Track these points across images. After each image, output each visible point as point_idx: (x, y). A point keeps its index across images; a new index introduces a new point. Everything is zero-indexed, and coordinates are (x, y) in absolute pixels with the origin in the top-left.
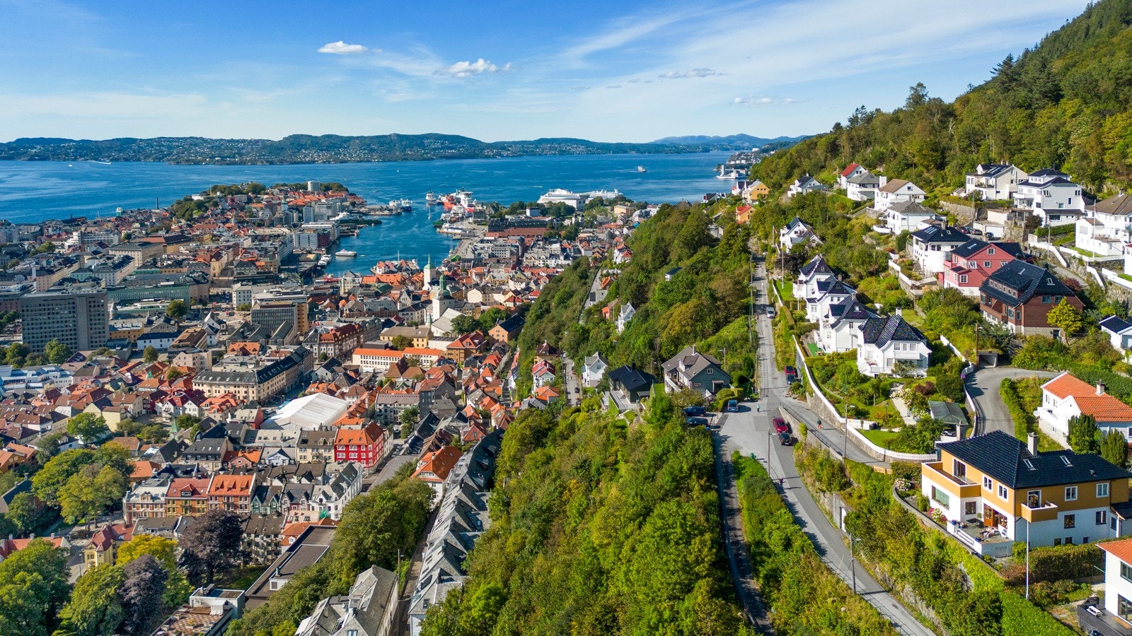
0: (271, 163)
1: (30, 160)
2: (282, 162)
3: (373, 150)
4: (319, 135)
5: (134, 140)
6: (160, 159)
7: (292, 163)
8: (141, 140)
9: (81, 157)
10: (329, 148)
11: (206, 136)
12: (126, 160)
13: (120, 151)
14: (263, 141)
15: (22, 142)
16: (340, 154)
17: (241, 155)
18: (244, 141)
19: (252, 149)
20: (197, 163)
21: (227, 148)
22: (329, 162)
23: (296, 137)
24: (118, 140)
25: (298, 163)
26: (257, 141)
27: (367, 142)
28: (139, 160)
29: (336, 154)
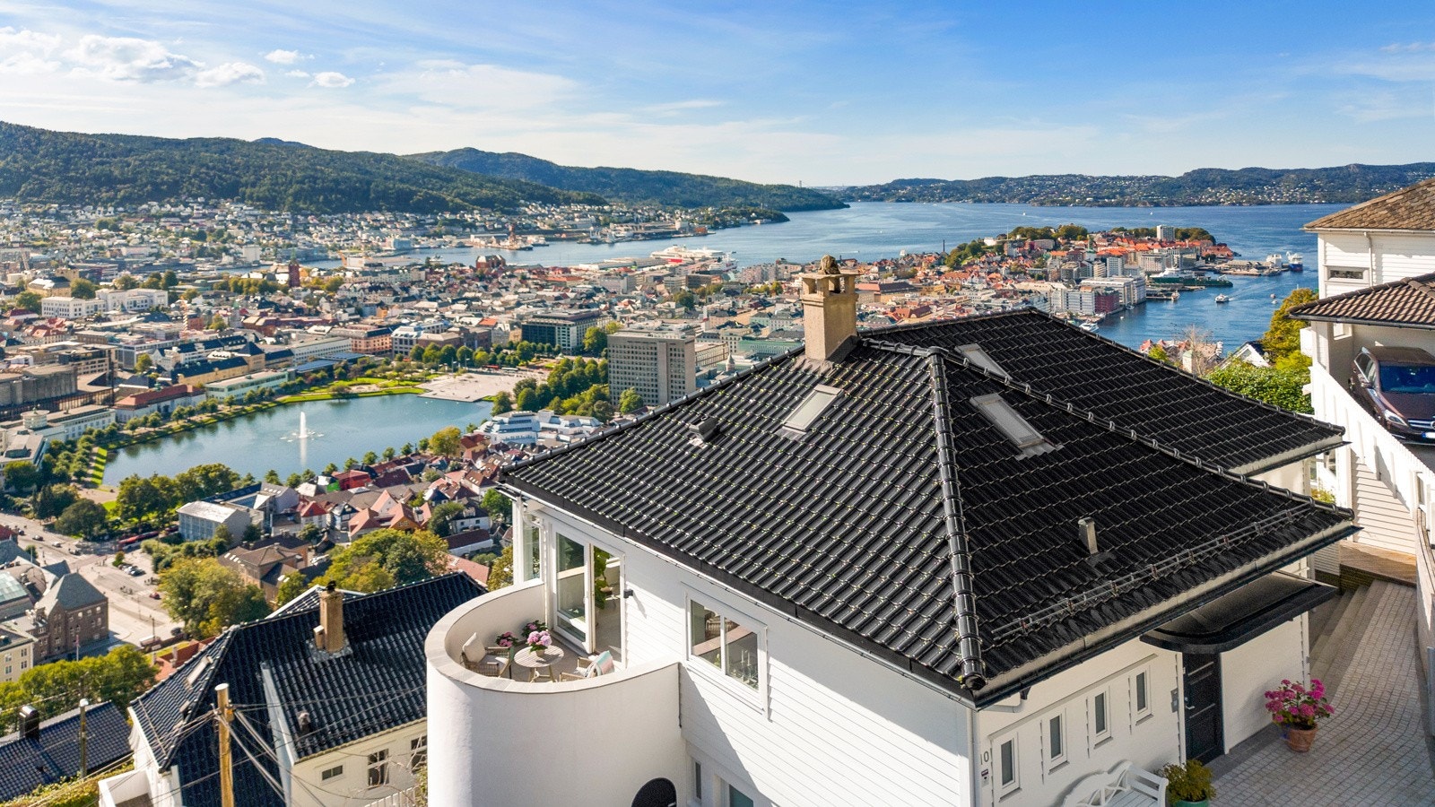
0: (1157, 205)
1: (898, 201)
2: (1171, 204)
3: (1315, 188)
4: (1237, 168)
5: (1003, 180)
6: (1025, 200)
7: (1186, 205)
8: (1012, 179)
9: (946, 197)
10: (1248, 185)
11: (1087, 173)
12: (991, 201)
13: (986, 192)
14: (1158, 178)
15: (901, 183)
16: (1262, 193)
17: (1122, 194)
18: (1132, 178)
19: (1139, 187)
20: (1064, 204)
21: (1107, 187)
22: (1241, 204)
23: (1202, 173)
24: (987, 179)
25: (1195, 205)
26: (1150, 178)
27: (1309, 176)
28: (1004, 202)
29: (1257, 193)
